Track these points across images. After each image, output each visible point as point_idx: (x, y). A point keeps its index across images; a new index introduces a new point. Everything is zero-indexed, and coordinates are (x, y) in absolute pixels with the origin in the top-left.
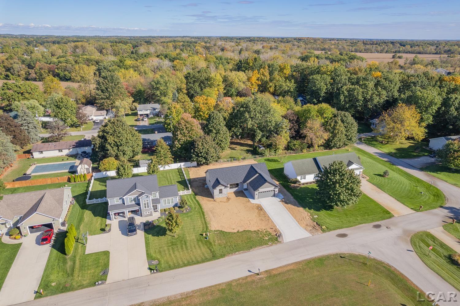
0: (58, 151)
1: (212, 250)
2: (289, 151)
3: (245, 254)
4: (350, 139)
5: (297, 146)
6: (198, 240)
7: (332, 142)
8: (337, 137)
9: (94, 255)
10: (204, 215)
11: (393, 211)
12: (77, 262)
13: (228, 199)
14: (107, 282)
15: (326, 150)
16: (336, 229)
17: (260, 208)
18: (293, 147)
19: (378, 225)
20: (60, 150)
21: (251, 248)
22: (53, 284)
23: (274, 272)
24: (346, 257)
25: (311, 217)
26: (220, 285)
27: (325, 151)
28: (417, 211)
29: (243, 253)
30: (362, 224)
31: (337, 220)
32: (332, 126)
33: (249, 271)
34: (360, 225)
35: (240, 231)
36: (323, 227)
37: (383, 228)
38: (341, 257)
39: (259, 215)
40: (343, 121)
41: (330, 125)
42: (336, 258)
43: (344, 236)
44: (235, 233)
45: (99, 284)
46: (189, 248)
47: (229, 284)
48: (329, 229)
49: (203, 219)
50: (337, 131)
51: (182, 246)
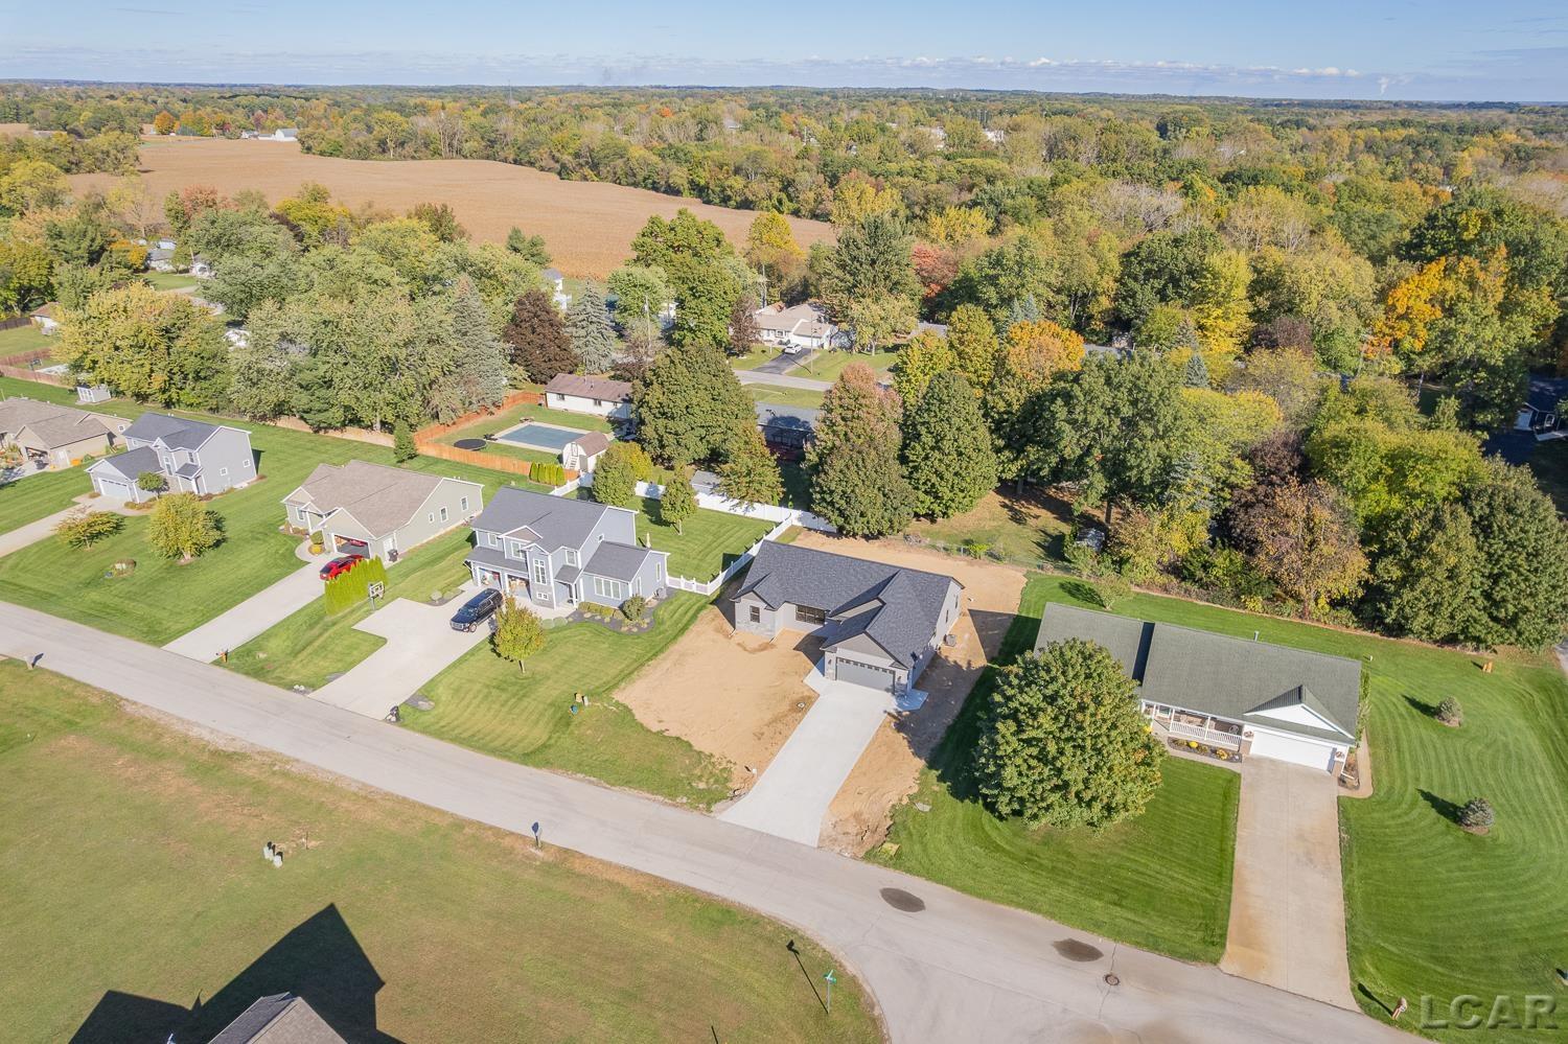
0: (592, 401)
1: (552, 741)
2: (1188, 585)
3: (591, 789)
4: (1511, 622)
5: (1218, 572)
6: (552, 704)
7: (1389, 606)
8: (1420, 587)
9: (360, 636)
10: (656, 655)
11: (1248, 943)
12: (326, 635)
13: (766, 647)
14: (312, 695)
15: (1368, 634)
16: (918, 874)
17: (802, 704)
18: (1200, 574)
19: (1093, 948)
20: (598, 402)
21: (628, 783)
22: (262, 656)
23: (578, 866)
24: (802, 959)
25: (905, 801)
26: (442, 813)
27: (1360, 632)
28: (1368, 1011)
29: (590, 782)
30: (1038, 911)
31: (974, 853)
32: (1415, 531)
33: (535, 827)
34: (1020, 911)
35: (666, 734)
36: (887, 846)
37: (1095, 970)
38: (790, 946)
39: (775, 720)
40: (1483, 528)
41: (1406, 529)
42: (770, 941)
43: (906, 902)
44: (649, 731)
45: (297, 691)
46: (517, 710)
47: (460, 824)
48: (897, 861)
49: (636, 665)
50: (1425, 563)
51: (507, 701)
